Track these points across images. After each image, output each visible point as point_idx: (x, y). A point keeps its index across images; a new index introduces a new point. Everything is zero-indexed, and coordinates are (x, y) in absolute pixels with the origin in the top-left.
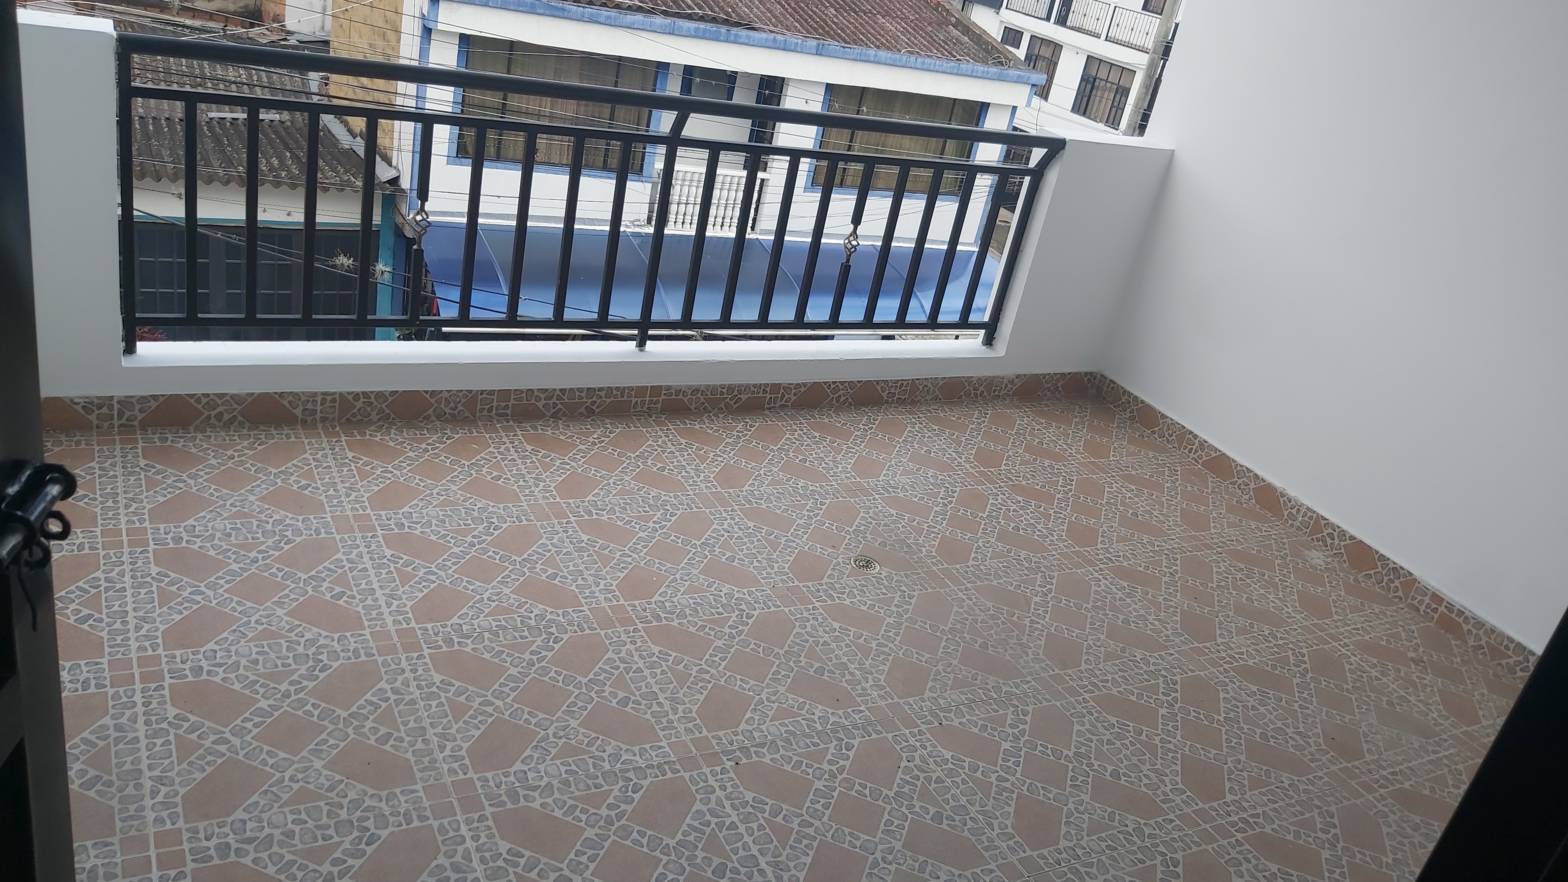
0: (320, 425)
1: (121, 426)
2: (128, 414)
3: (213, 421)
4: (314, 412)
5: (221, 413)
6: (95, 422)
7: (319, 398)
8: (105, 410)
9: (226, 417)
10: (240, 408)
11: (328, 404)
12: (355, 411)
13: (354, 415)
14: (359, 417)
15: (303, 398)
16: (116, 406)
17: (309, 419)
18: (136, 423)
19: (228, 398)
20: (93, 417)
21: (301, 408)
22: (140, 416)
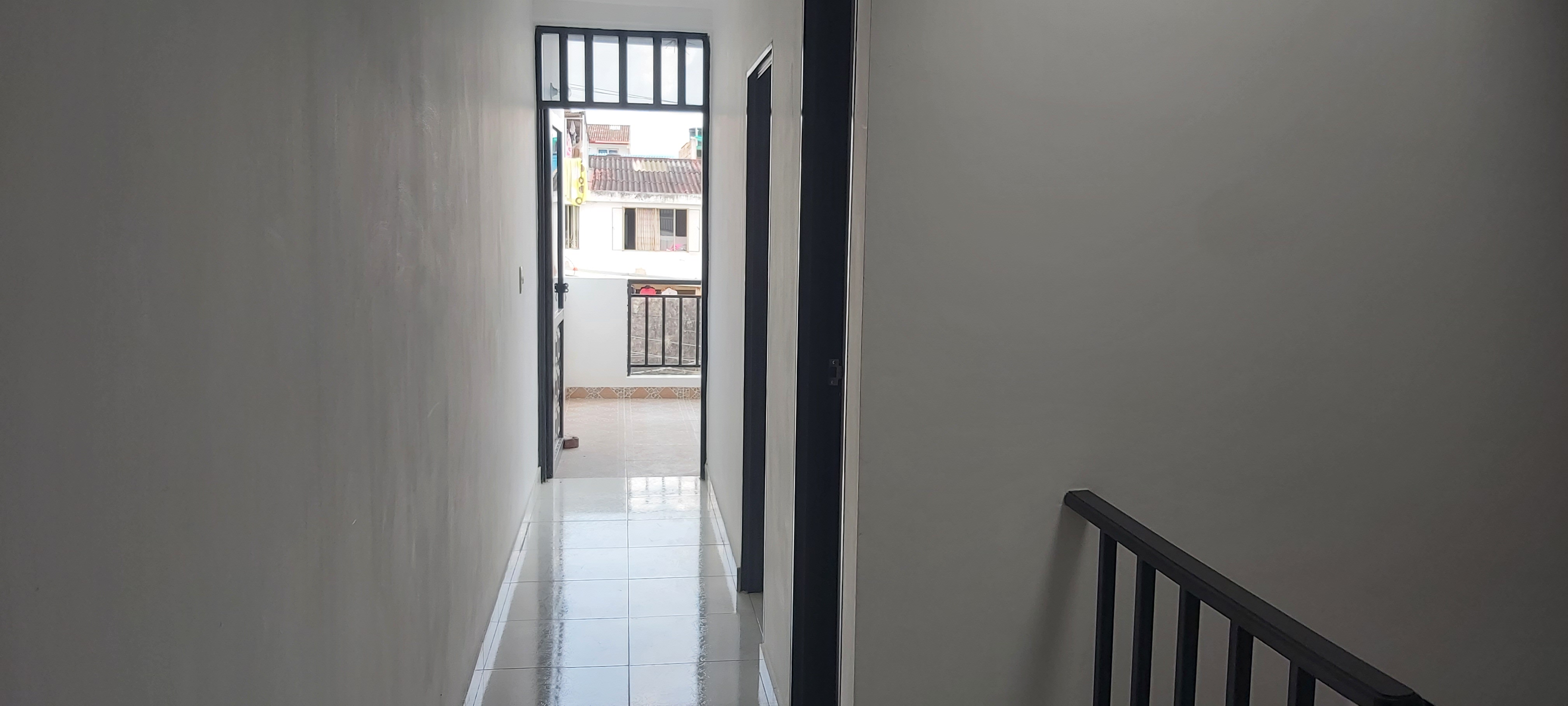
0: (684, 399)
1: (625, 398)
2: (627, 393)
3: (652, 397)
4: (682, 394)
5: (654, 394)
6: (618, 396)
7: (683, 390)
8: (621, 392)
9: (655, 395)
10: (660, 392)
11: (686, 392)
12: (695, 394)
13: (694, 396)
14: (696, 397)
15: (679, 389)
16: (624, 391)
17: (680, 397)
18: (629, 397)
19: (656, 389)
20: (618, 394)
21: (678, 393)
22: (631, 394)
